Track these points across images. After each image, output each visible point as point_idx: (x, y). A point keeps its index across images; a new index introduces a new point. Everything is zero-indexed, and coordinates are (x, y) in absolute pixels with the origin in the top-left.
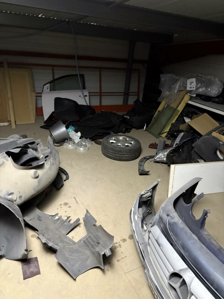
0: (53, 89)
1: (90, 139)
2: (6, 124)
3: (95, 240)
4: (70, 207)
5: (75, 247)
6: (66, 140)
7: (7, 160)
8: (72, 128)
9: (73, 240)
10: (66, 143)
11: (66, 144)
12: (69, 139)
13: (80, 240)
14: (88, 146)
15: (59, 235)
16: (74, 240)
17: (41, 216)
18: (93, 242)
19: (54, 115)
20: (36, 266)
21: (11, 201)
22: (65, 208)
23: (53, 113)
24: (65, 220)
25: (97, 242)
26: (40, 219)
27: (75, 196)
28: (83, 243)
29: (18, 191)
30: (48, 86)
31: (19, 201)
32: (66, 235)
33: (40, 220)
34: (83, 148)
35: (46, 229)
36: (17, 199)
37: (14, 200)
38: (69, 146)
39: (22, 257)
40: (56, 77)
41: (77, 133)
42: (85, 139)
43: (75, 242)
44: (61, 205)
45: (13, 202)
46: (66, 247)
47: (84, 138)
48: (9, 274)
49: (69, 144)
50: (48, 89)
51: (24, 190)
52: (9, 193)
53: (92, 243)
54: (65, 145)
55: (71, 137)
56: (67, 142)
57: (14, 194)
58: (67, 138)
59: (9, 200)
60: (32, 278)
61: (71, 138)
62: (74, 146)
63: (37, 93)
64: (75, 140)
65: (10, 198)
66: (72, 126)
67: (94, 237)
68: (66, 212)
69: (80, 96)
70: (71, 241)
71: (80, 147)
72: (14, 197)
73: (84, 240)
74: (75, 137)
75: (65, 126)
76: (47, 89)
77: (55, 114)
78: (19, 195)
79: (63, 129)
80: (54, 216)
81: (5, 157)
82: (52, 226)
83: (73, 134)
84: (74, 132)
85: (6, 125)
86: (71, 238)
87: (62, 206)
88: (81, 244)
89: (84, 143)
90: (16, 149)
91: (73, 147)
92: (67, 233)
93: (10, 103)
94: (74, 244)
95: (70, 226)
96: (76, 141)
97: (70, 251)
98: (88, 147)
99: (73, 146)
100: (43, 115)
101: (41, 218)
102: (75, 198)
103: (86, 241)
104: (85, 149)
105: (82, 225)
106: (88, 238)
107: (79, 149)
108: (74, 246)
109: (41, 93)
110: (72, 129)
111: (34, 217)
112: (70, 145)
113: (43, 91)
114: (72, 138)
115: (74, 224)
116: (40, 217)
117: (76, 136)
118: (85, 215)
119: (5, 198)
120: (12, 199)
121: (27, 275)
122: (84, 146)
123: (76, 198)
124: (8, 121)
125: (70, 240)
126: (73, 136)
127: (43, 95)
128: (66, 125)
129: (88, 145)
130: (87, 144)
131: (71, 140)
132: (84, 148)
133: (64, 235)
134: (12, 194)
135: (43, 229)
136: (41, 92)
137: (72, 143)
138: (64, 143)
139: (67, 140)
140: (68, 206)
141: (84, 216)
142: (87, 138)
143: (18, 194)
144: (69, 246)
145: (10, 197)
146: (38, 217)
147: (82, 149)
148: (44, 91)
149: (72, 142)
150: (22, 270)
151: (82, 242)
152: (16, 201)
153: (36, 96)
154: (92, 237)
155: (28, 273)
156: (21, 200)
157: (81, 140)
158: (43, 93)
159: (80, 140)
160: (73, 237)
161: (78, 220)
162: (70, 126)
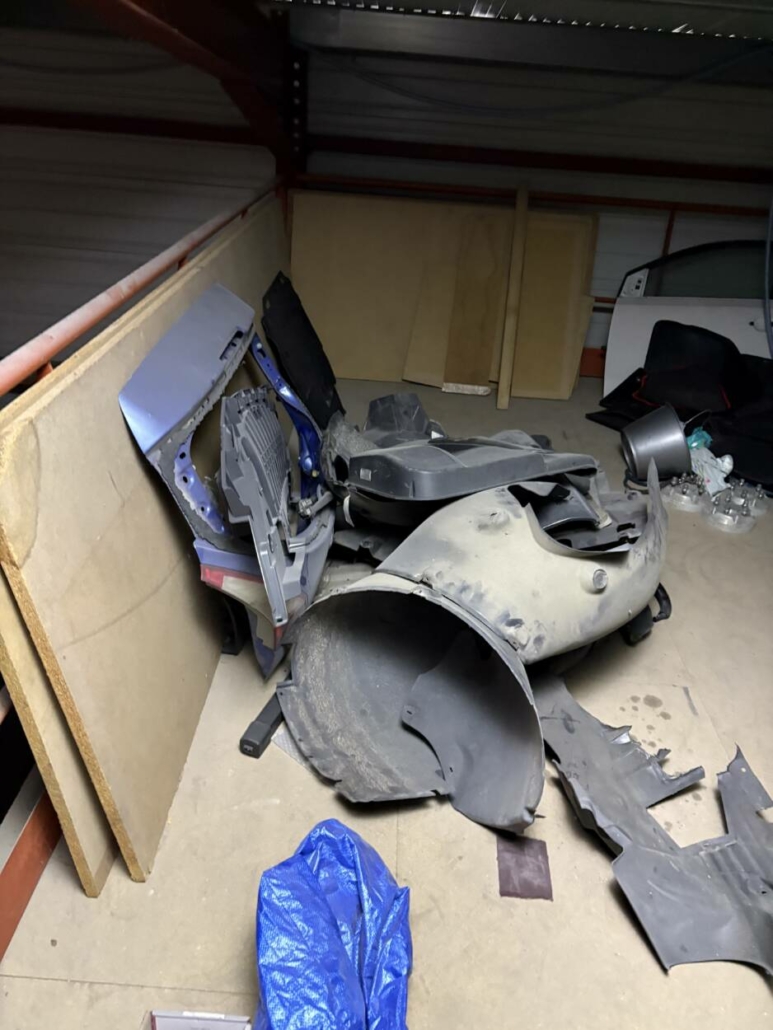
0: (656, 289)
1: (764, 487)
2: (481, 390)
3: (757, 867)
4: (665, 716)
5: (677, 863)
6: (675, 478)
7: (518, 516)
8: (703, 436)
9: (668, 833)
10: (673, 486)
11: (672, 490)
12: (685, 475)
13: (696, 848)
14: (752, 514)
15: (624, 801)
16: (672, 834)
17: (573, 717)
18: (750, 871)
19: (640, 383)
20: (540, 868)
21: (512, 644)
22: (649, 715)
23: (639, 373)
24: (651, 757)
25: (764, 878)
26: (571, 726)
27: (688, 685)
28: (705, 859)
29: (537, 621)
30: (642, 277)
31: (533, 653)
32: (644, 810)
33: (571, 730)
34: (733, 516)
35: (584, 763)
36: (528, 641)
37: (520, 644)
38: (680, 500)
39: (510, 826)
40: (674, 248)
41: (718, 460)
42: (746, 487)
43: (676, 846)
44: (635, 699)
45: (516, 650)
46: (643, 848)
47: (743, 481)
48: (460, 858)
49: (684, 493)
50: (638, 287)
51: (554, 623)
52: (512, 617)
53: (745, 876)
54: (668, 494)
55: (694, 469)
56: (678, 484)
57: (523, 627)
58: (679, 471)
59: (507, 641)
60: (524, 901)
61: (693, 473)
62: (701, 505)
63: (598, 300)
64: (709, 481)
65: (511, 636)
66: (704, 429)
67: (754, 854)
68: (650, 728)
69: (752, 324)
70: (662, 837)
71: (725, 513)
72: (522, 635)
73: (711, 850)
74: (709, 471)
75: (683, 425)
76: (634, 287)
77: (645, 377)
78: (534, 635)
79: (674, 437)
80: (617, 731)
81: (509, 503)
82: (602, 762)
83: (705, 459)
84: (707, 455)
85: (480, 393)
86: (664, 827)
87: (640, 705)
88: (701, 862)
89: (742, 501)
90: (540, 483)
91: (695, 506)
92: (650, 804)
93: (510, 323)
94: (671, 849)
95: (663, 782)
96: (711, 488)
97: (655, 870)
98: (754, 517)
99: (696, 503)
100: (602, 377)
101: (575, 725)
102: (686, 691)
103: (719, 857)
104: (739, 522)
105: (706, 795)
106: (730, 850)
107: (719, 518)
108: (673, 857)
109: (614, 301)
110: (703, 440)
111: (553, 712)
112: (685, 497)
113: (619, 295)
114: (697, 472)
115: (678, 783)
116: (571, 720)
117: (714, 470)
118: (728, 767)
119: (498, 630)
120: (515, 639)
121: (511, 886)
122: (738, 511)
123: (691, 694)
124: (490, 382)
125: (657, 829)
126: (702, 466)
127: (617, 308)
128: (687, 426)
129: (755, 512)
130: (752, 507)
131: (693, 480)
132: (737, 518)
133: (639, 806)
134: (516, 623)
135: (574, 761)
136: (612, 295)
137: (693, 491)
138: (666, 485)
139: (679, 476)
140: (659, 710)
141: (725, 769)
142: (752, 483)
143: (534, 627)
144: (651, 847)
145: (511, 631)
146: (563, 716)
147: (727, 520)
148: (622, 294)
149: (695, 487)
150: (497, 862)
151: (702, 853)
152: (524, 647)
153: (596, 309)
154: (746, 851)
155: (516, 880)
156: (537, 649)
157: (729, 485)
158: (618, 300)
159: (724, 486)
160: (668, 825)
161: (698, 773)
162: (696, 430)
